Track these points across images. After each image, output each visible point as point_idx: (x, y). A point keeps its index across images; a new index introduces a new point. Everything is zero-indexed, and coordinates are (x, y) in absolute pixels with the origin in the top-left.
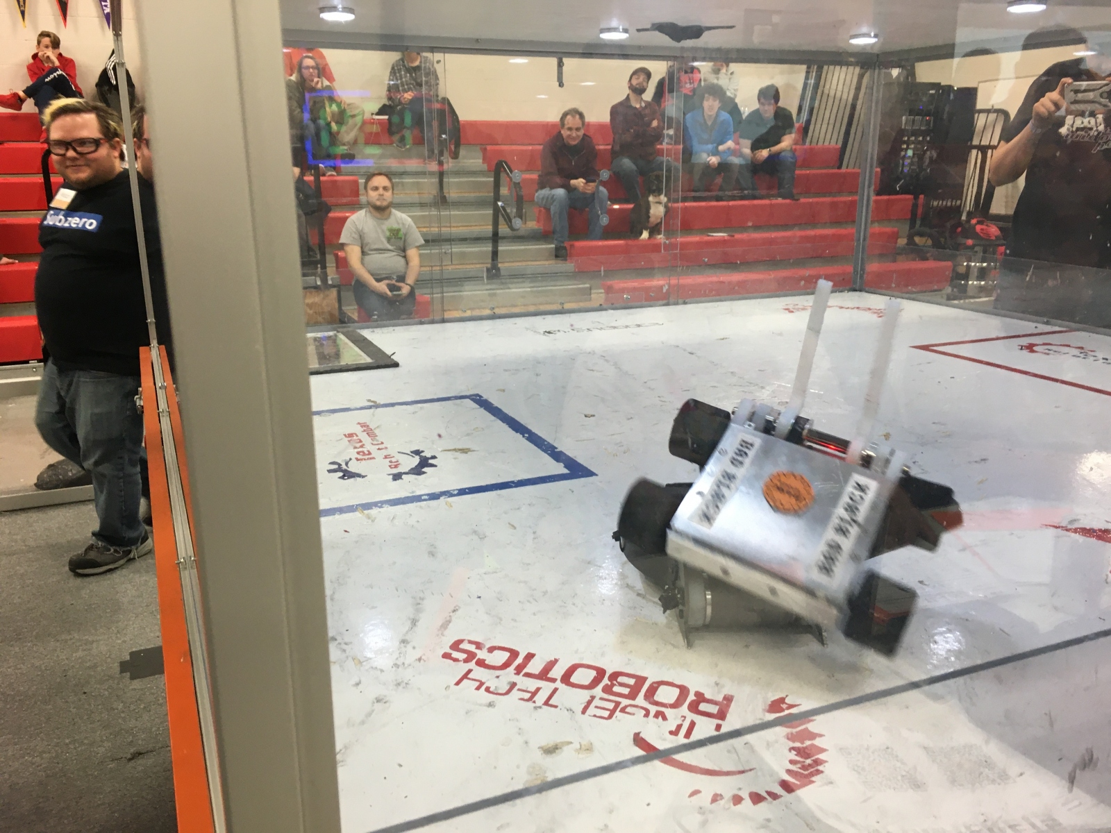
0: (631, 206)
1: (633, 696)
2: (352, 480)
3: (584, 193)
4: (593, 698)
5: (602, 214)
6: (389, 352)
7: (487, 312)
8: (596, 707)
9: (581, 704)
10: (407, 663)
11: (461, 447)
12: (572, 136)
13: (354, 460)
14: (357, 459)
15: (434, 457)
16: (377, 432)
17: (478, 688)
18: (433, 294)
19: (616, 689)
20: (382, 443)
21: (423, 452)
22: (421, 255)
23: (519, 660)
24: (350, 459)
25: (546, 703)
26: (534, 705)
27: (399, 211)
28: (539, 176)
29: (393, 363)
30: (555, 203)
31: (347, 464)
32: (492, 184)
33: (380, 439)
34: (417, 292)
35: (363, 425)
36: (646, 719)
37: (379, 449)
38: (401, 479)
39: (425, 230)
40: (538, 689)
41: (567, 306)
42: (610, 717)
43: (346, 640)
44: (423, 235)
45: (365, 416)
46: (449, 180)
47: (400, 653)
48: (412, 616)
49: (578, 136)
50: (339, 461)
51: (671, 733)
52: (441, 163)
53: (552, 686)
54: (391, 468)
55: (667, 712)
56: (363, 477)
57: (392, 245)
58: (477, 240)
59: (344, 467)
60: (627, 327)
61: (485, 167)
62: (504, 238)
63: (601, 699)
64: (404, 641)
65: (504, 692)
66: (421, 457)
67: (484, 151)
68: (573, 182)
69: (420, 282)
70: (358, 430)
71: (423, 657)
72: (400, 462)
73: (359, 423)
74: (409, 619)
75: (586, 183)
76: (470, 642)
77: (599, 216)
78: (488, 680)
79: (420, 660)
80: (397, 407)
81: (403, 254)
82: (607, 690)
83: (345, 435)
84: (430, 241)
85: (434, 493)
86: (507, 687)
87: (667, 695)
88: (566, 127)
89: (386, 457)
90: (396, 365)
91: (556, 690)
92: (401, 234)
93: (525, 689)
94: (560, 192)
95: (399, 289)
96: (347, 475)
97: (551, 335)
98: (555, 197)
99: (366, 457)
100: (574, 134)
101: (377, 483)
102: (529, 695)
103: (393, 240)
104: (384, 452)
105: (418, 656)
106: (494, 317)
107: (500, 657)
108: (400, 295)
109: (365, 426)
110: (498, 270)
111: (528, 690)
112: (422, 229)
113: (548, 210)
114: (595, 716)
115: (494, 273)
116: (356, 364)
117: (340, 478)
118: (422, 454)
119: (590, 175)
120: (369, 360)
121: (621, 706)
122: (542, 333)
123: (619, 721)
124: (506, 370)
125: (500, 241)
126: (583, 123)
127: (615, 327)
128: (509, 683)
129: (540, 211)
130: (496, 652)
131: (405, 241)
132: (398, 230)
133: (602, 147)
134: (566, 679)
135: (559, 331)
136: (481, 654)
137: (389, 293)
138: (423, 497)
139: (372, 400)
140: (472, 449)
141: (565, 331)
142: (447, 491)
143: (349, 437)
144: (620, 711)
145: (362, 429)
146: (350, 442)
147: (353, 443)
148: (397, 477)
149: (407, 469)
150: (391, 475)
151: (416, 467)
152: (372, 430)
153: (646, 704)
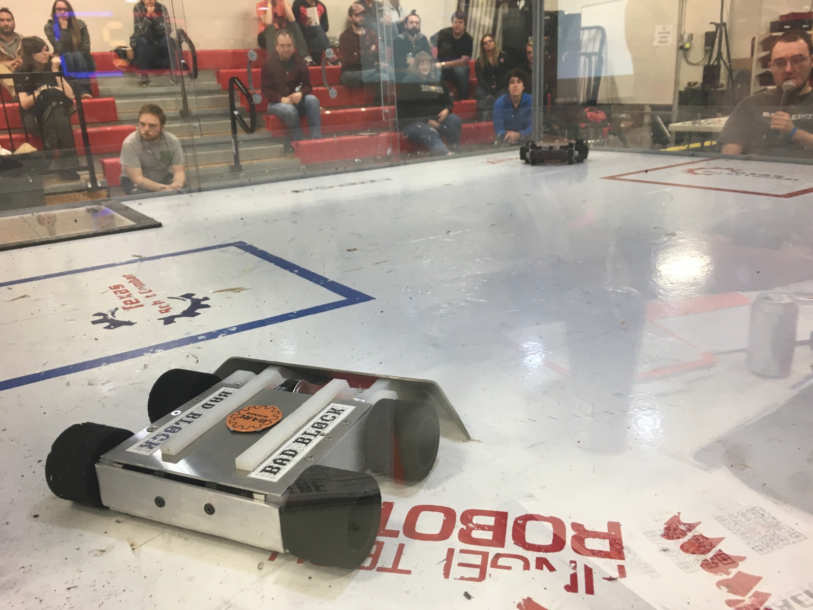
1: (499, 540)
4: (451, 552)
6: (151, 216)
8: (461, 565)
9: (439, 563)
11: (232, 287)
13: (121, 310)
14: (124, 308)
15: (206, 299)
19: (476, 534)
20: (150, 291)
21: (193, 295)
24: (117, 309)
25: (395, 569)
29: (156, 223)
31: (113, 314)
35: (128, 277)
36: (528, 572)
37: (147, 297)
38: (174, 322)
40: (379, 549)
42: (482, 576)
45: (131, 269)
46: (192, 98)
50: (105, 312)
51: (568, 588)
53: (395, 542)
54: (162, 313)
56: (132, 324)
59: (110, 317)
60: (363, 183)
63: (462, 551)
66: (193, 300)
70: (125, 282)
72: (171, 306)
73: (124, 276)
82: (465, 536)
83: (110, 288)
85: (211, 332)
89: (155, 303)
90: (159, 225)
91: (401, 548)
96: (116, 324)
97: (298, 193)
99: (134, 305)
102: (369, 560)
104: (153, 299)
106: (245, 184)
109: (131, 278)
114: (462, 578)
117: (106, 328)
118: (193, 297)
120: (132, 223)
121: (490, 558)
122: (291, 192)
123: (495, 582)
124: (265, 221)
127: (353, 184)
134: (410, 529)
135: (305, 190)
138: (200, 338)
139: (137, 255)
140: (244, 288)
141: (310, 190)
142: (225, 329)
143: (114, 289)
144: (492, 566)
145: (128, 281)
146: (115, 293)
147: (119, 294)
148: (169, 321)
149: (179, 312)
150: (162, 319)
151: (188, 309)
152: (138, 280)
153: (520, 551)
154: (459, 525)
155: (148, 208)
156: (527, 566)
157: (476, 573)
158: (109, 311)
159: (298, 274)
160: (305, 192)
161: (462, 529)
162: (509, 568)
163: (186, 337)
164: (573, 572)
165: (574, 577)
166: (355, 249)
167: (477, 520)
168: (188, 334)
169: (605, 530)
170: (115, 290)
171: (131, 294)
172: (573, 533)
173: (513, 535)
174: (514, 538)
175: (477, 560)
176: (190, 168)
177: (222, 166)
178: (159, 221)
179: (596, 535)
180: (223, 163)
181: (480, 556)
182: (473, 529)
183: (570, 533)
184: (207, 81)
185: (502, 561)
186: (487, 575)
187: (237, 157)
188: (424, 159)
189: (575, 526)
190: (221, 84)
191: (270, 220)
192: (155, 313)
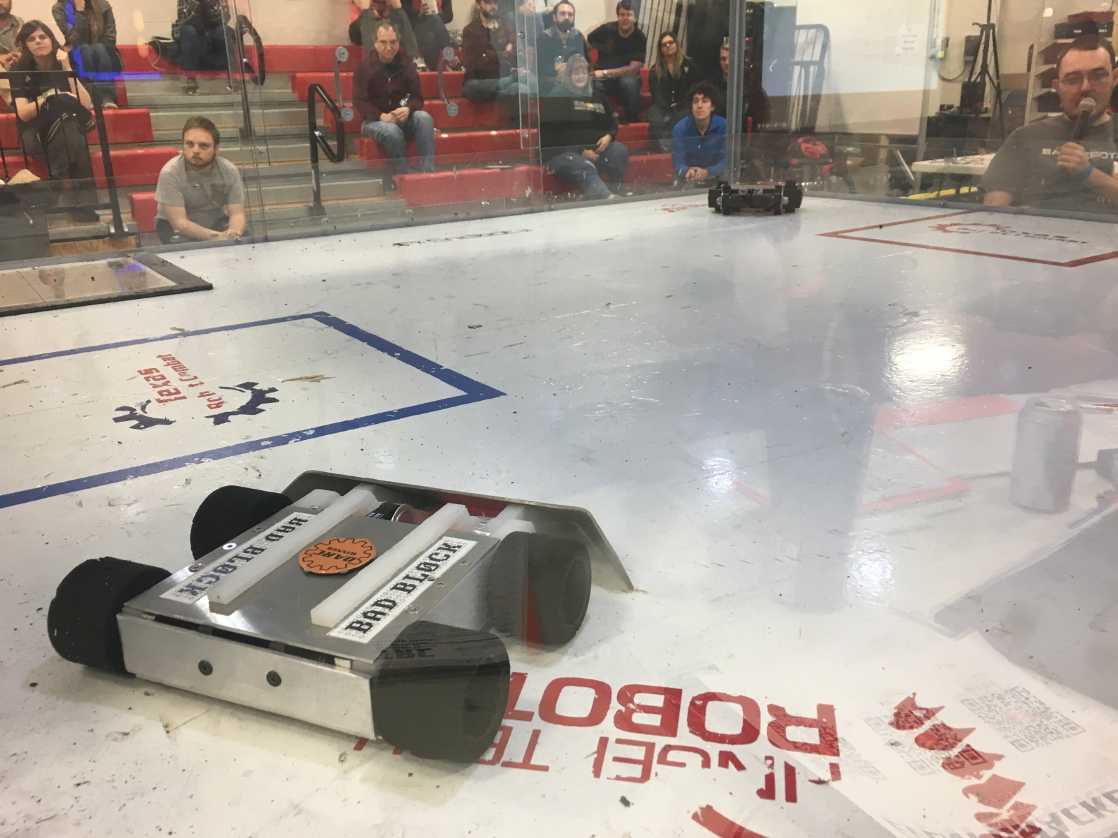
1: (669, 727)
4: (603, 742)
8: (616, 759)
9: (587, 757)
11: (309, 375)
12: (388, 51)
13: (154, 403)
14: (159, 401)
15: (273, 390)
20: (196, 378)
21: (256, 384)
24: (149, 402)
29: (204, 284)
31: (143, 408)
35: (165, 358)
36: (708, 770)
37: (191, 386)
38: (228, 421)
40: (506, 737)
42: (646, 776)
45: (169, 347)
46: (257, 111)
49: (394, 49)
50: (133, 407)
51: (761, 794)
53: (528, 728)
54: (211, 408)
56: (169, 423)
59: (139, 412)
63: (619, 741)
66: (254, 391)
70: (159, 364)
72: (224, 399)
73: (160, 356)
80: (214, 333)
82: (624, 721)
83: (140, 372)
85: (279, 437)
89: (202, 394)
90: (208, 287)
91: (536, 735)
96: (146, 422)
97: (402, 246)
99: (172, 397)
102: (492, 751)
104: (199, 389)
106: (328, 233)
109: (168, 359)
114: (618, 778)
117: (133, 427)
118: (255, 387)
120: (171, 284)
121: (657, 751)
122: (392, 245)
124: (354, 285)
134: (548, 709)
135: (412, 242)
138: (263, 444)
139: (178, 327)
140: (325, 376)
141: (419, 242)
142: (298, 432)
143: (146, 374)
144: (659, 762)
145: (165, 363)
146: (147, 379)
147: (152, 381)
148: (221, 419)
149: (235, 409)
150: (211, 417)
151: (248, 403)
152: (179, 363)
153: (698, 742)
154: (615, 706)
155: (193, 262)
156: (706, 763)
157: (637, 771)
158: (137, 405)
159: (400, 358)
160: (412, 245)
161: (619, 711)
162: (682, 765)
163: (243, 442)
164: (768, 771)
165: (770, 779)
166: (480, 326)
167: (640, 699)
168: (247, 437)
169: (812, 714)
170: (148, 375)
171: (168, 382)
172: (771, 719)
173: (689, 721)
174: (690, 724)
175: (640, 753)
176: (252, 209)
177: (296, 207)
178: (209, 281)
179: (800, 722)
180: (298, 203)
181: (644, 748)
182: (633, 711)
183: (766, 719)
184: (278, 88)
185: (672, 756)
186: (653, 774)
187: (317, 195)
188: (577, 203)
189: (773, 709)
190: (296, 94)
191: (364, 282)
192: (202, 409)
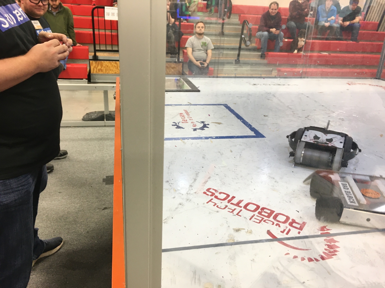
0: (292, 40)
1: (269, 216)
2: (179, 129)
3: (275, 34)
4: (254, 215)
5: (280, 42)
6: (197, 86)
7: (234, 75)
8: (255, 218)
9: (250, 216)
10: (191, 193)
11: (218, 122)
12: (273, 12)
14: (182, 122)
15: (208, 125)
16: (190, 114)
17: (214, 205)
18: (215, 67)
19: (263, 213)
20: (191, 118)
21: (205, 122)
22: (212, 53)
23: (230, 198)
24: (180, 122)
25: (237, 214)
26: (233, 214)
27: (206, 36)
28: (259, 27)
29: (198, 90)
30: (263, 37)
32: (241, 29)
33: (191, 116)
34: (210, 66)
35: (185, 111)
36: (272, 225)
38: (196, 131)
39: (215, 44)
40: (235, 209)
41: (263, 76)
42: (259, 223)
43: (172, 183)
44: (214, 46)
45: (186, 108)
46: (226, 26)
47: (189, 190)
48: (194, 178)
49: (275, 12)
50: (176, 122)
51: (281, 232)
52: (223, 20)
53: (240, 209)
54: (193, 126)
55: (281, 224)
56: (184, 128)
57: (203, 48)
58: (233, 49)
59: (177, 124)
60: (284, 85)
61: (239, 22)
62: (243, 49)
63: (257, 216)
64: (191, 186)
65: (223, 208)
66: (204, 124)
67: (240, 16)
68: (271, 30)
69: (211, 63)
70: (184, 112)
71: (197, 192)
72: (196, 125)
73: (184, 110)
74: (193, 179)
75: (276, 30)
76: (213, 189)
77: (279, 43)
78: (218, 203)
79: (196, 193)
80: (198, 106)
81: (206, 52)
82: (260, 213)
84: (216, 48)
85: (207, 137)
86: (224, 207)
87: (281, 218)
88: (271, 8)
89: (192, 123)
90: (199, 91)
91: (241, 210)
92: (206, 44)
93: (230, 208)
94: (266, 33)
95: (204, 64)
96: (178, 127)
97: (255, 85)
98: (263, 35)
99: (185, 122)
100: (274, 11)
101: (188, 131)
102: (232, 211)
103: (203, 46)
104: (191, 121)
105: (195, 192)
106: (235, 77)
107: (223, 196)
108: (204, 66)
109: (186, 111)
110: (239, 61)
111: (232, 209)
112: (214, 44)
113: (260, 40)
114: (254, 221)
115: (238, 62)
116: (186, 90)
117: (176, 128)
119: (278, 27)
120: (190, 88)
121: (264, 220)
122: (252, 84)
123: (263, 224)
124: (237, 97)
125: (241, 50)
126: (278, 8)
127: (279, 85)
128: (225, 205)
129: (257, 40)
130: (222, 194)
131: (207, 47)
132: (205, 43)
133: (284, 17)
134: (245, 207)
135: (258, 84)
136: (217, 194)
137: (200, 66)
138: (203, 138)
139: (190, 102)
140: (222, 123)
141: (261, 85)
142: (211, 137)
143: (180, 114)
144: (264, 221)
145: (185, 112)
146: (180, 116)
149: (198, 128)
150: (192, 129)
151: (201, 127)
152: (188, 113)
153: (273, 220)
154: (259, 210)
159: (242, 122)
163: (199, 137)
166: (267, 116)
171: (184, 118)
184: (234, 19)
